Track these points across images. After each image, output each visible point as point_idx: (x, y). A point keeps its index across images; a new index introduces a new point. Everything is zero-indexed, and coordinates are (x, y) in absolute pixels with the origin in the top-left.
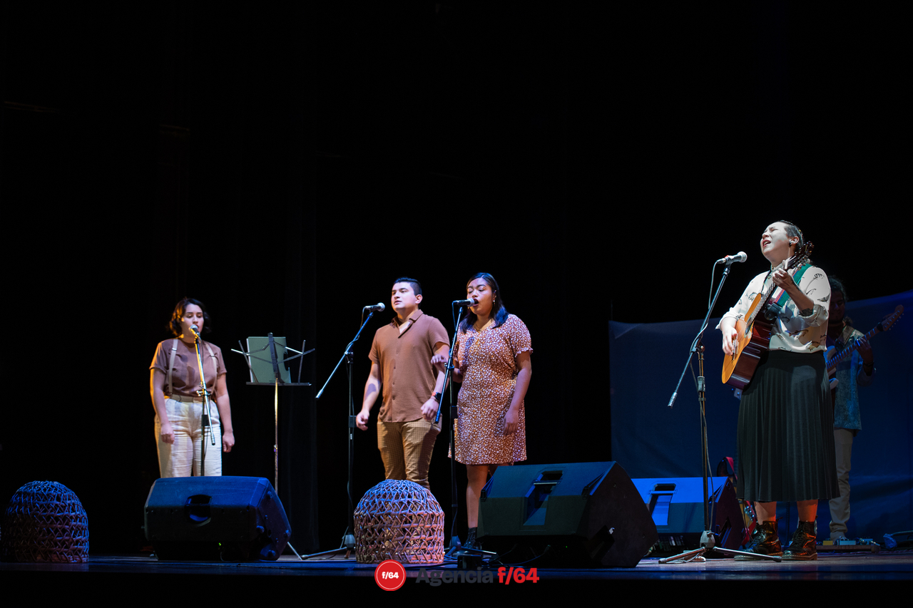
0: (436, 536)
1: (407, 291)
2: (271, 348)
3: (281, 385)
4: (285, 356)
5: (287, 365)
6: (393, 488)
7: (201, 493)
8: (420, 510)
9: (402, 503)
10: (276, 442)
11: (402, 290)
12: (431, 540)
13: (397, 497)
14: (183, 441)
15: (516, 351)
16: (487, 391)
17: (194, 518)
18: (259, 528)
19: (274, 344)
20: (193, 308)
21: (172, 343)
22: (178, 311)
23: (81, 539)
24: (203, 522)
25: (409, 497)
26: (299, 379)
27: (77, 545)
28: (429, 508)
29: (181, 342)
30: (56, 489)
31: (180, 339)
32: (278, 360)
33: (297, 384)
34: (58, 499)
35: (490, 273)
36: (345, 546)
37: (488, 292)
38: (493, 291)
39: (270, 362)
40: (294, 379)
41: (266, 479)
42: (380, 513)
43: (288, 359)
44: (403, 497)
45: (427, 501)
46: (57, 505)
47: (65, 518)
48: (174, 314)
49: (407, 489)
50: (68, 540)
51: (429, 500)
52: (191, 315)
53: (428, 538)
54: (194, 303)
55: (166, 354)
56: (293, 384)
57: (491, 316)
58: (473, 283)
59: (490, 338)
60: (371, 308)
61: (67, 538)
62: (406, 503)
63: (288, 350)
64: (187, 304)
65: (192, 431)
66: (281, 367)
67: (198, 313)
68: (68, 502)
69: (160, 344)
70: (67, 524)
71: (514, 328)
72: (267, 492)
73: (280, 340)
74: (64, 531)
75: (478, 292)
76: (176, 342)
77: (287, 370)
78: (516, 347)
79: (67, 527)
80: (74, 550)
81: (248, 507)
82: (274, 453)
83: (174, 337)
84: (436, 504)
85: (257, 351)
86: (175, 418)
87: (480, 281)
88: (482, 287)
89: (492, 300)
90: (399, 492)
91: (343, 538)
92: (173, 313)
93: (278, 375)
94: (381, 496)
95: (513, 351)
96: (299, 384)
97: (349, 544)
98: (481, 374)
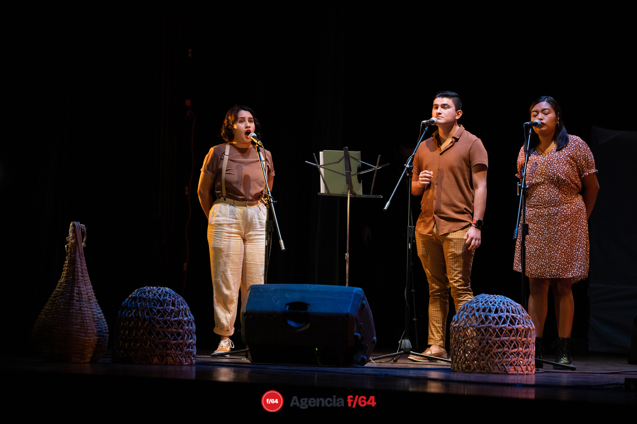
0: (530, 349)
1: (449, 107)
2: (345, 161)
3: (353, 196)
4: (359, 170)
5: (360, 178)
6: (491, 303)
7: (298, 300)
8: (518, 324)
9: (500, 318)
10: (348, 251)
11: (444, 106)
12: (527, 352)
13: (496, 312)
14: (236, 243)
15: (583, 172)
16: (554, 210)
17: (292, 323)
18: (357, 336)
19: (347, 157)
20: (245, 114)
21: (225, 148)
22: (230, 118)
23: (192, 343)
24: (301, 327)
25: (508, 311)
26: (372, 191)
27: (189, 348)
28: (525, 323)
29: (232, 146)
30: (170, 295)
31: (232, 145)
32: (352, 173)
33: (369, 196)
34: (173, 305)
35: (550, 96)
36: (402, 350)
37: (552, 115)
38: (556, 114)
39: (343, 175)
40: (366, 190)
41: (360, 289)
42: (481, 326)
43: (362, 173)
44: (502, 311)
45: (523, 316)
46: (172, 310)
47: (179, 322)
48: (226, 122)
49: (504, 303)
50: (181, 344)
51: (523, 314)
52: (243, 120)
53: (524, 351)
54: (245, 110)
55: (217, 159)
56: (365, 196)
57: (554, 139)
58: (537, 107)
59: (557, 160)
60: (427, 123)
61: (181, 341)
62: (505, 317)
63: (362, 163)
64: (238, 111)
65: (245, 233)
66: (354, 179)
67: (250, 118)
68: (181, 307)
69: (212, 150)
70: (182, 328)
71: (579, 150)
72: (362, 301)
73: (355, 154)
74: (179, 334)
75: (543, 115)
76: (228, 148)
77: (360, 182)
78: (583, 168)
79: (181, 331)
80: (187, 353)
81: (347, 315)
82: (345, 261)
83: (224, 142)
84: (529, 318)
85: (331, 164)
86: (229, 221)
87: (544, 105)
88: (547, 111)
89: (556, 121)
90: (498, 307)
91: (400, 342)
92: (224, 120)
93: (350, 187)
94: (481, 310)
95: (580, 172)
96: (371, 196)
97: (406, 348)
98: (548, 193)
